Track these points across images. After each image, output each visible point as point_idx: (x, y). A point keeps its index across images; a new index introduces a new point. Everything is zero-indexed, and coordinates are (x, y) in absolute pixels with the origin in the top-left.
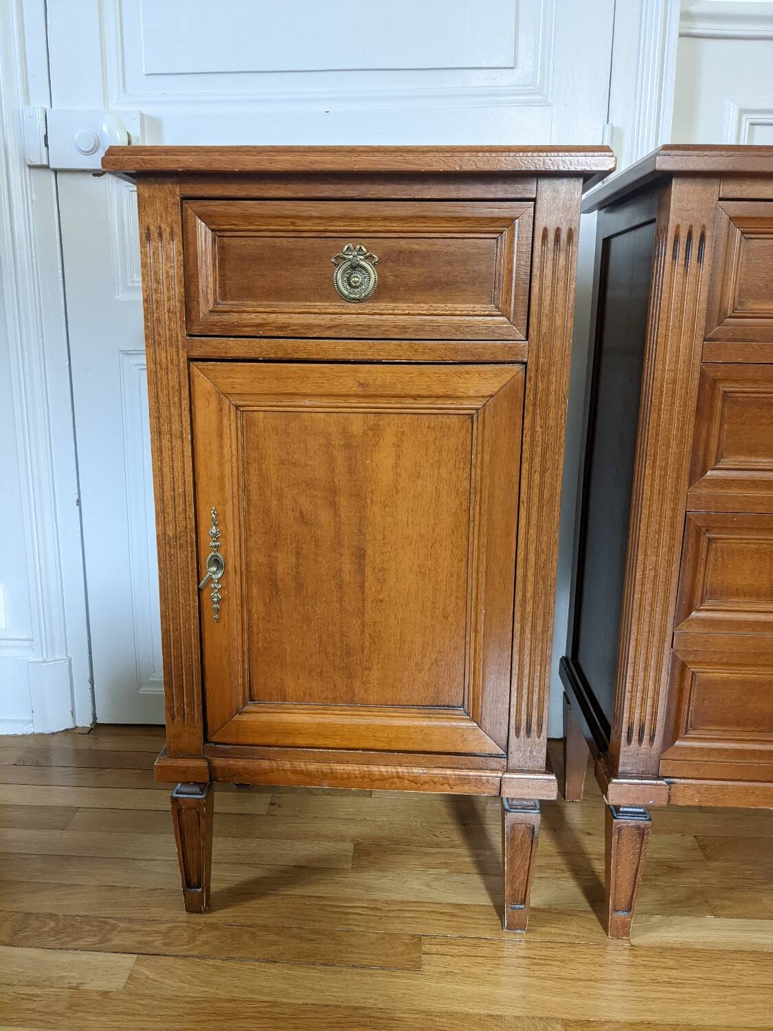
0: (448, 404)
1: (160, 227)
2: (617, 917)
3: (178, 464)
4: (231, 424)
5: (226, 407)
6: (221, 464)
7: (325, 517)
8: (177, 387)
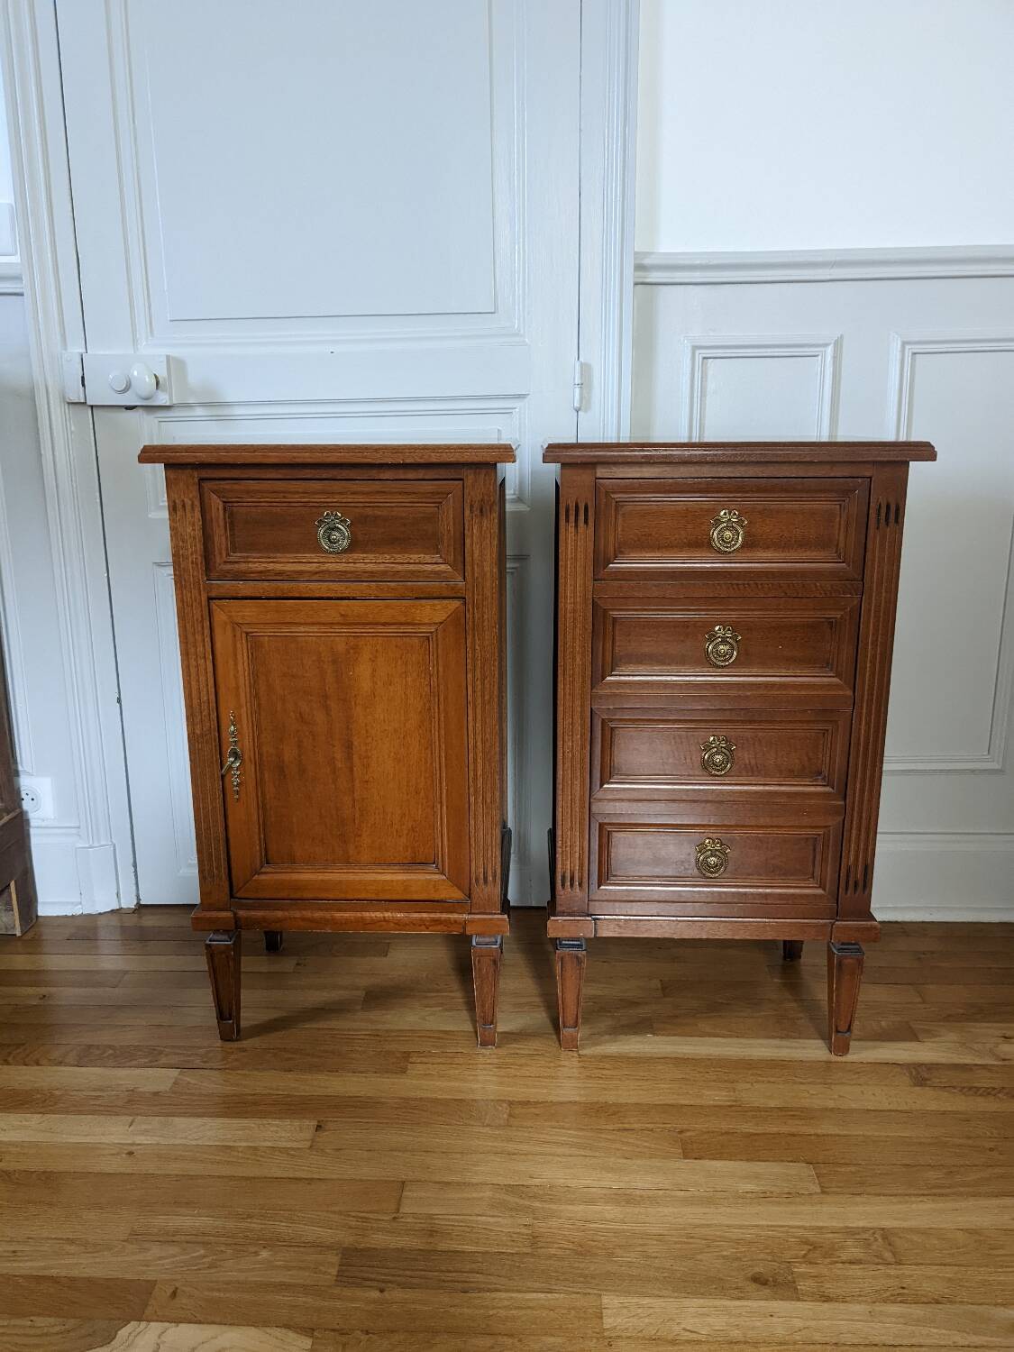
0: (409, 629)
1: (183, 501)
2: (566, 1032)
3: (202, 678)
4: (242, 647)
5: (238, 634)
6: (236, 677)
7: (320, 717)
8: (200, 619)
